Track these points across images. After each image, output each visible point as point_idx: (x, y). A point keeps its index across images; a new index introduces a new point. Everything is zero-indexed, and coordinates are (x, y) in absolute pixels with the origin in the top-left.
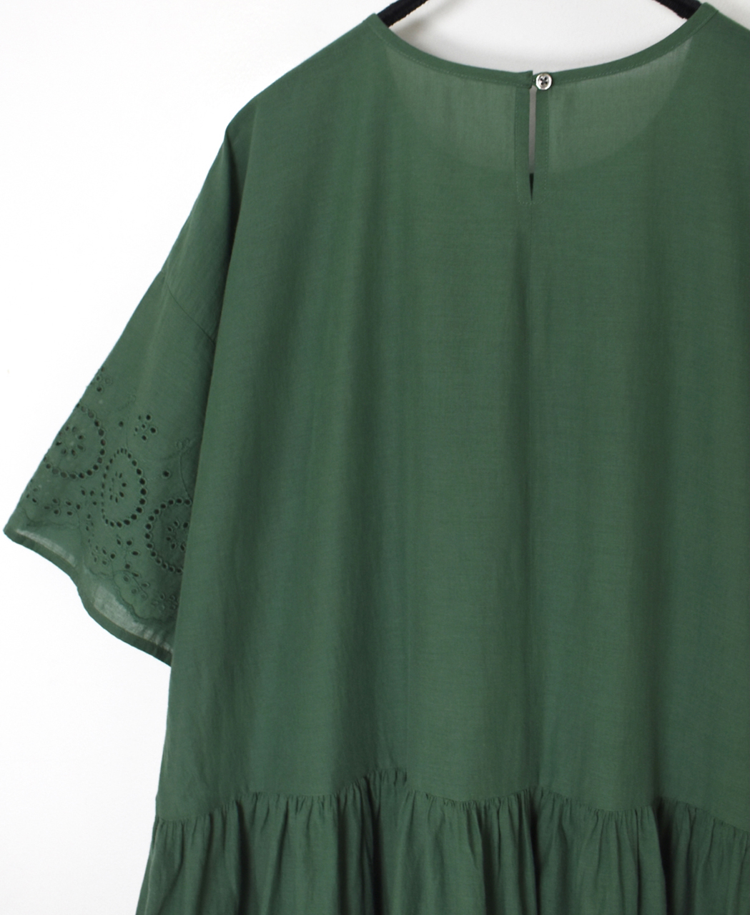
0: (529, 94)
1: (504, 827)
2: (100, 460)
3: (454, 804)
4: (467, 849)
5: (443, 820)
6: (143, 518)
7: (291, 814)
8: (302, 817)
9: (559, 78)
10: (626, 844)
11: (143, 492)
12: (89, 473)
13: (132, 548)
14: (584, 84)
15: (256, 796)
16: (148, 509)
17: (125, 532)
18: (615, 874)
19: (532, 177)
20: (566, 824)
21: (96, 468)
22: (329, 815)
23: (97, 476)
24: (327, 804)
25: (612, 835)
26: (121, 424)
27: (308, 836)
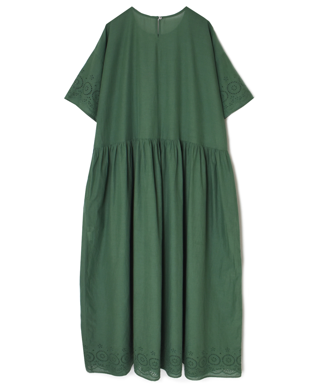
0: (158, 20)
1: (155, 143)
2: (82, 85)
3: (147, 139)
4: (149, 146)
5: (145, 143)
6: (92, 93)
7: (118, 146)
8: (120, 146)
9: (163, 17)
10: (175, 145)
11: (92, 89)
12: (80, 88)
13: (90, 98)
14: (167, 19)
15: (111, 145)
16: (92, 92)
17: (88, 96)
18: (173, 150)
19: (158, 35)
20: (165, 144)
21: (81, 87)
22: (125, 145)
23: (82, 88)
24: (124, 143)
25: (173, 143)
26: (86, 78)
27: (121, 149)
